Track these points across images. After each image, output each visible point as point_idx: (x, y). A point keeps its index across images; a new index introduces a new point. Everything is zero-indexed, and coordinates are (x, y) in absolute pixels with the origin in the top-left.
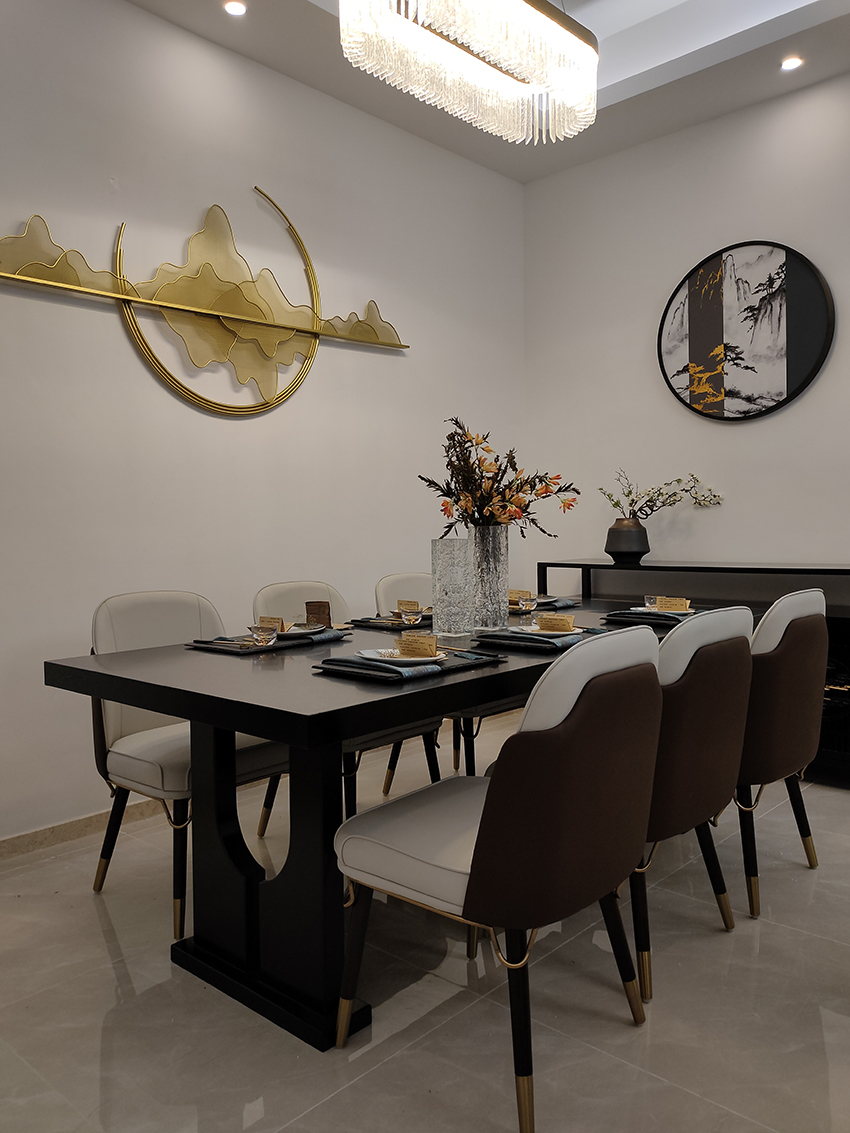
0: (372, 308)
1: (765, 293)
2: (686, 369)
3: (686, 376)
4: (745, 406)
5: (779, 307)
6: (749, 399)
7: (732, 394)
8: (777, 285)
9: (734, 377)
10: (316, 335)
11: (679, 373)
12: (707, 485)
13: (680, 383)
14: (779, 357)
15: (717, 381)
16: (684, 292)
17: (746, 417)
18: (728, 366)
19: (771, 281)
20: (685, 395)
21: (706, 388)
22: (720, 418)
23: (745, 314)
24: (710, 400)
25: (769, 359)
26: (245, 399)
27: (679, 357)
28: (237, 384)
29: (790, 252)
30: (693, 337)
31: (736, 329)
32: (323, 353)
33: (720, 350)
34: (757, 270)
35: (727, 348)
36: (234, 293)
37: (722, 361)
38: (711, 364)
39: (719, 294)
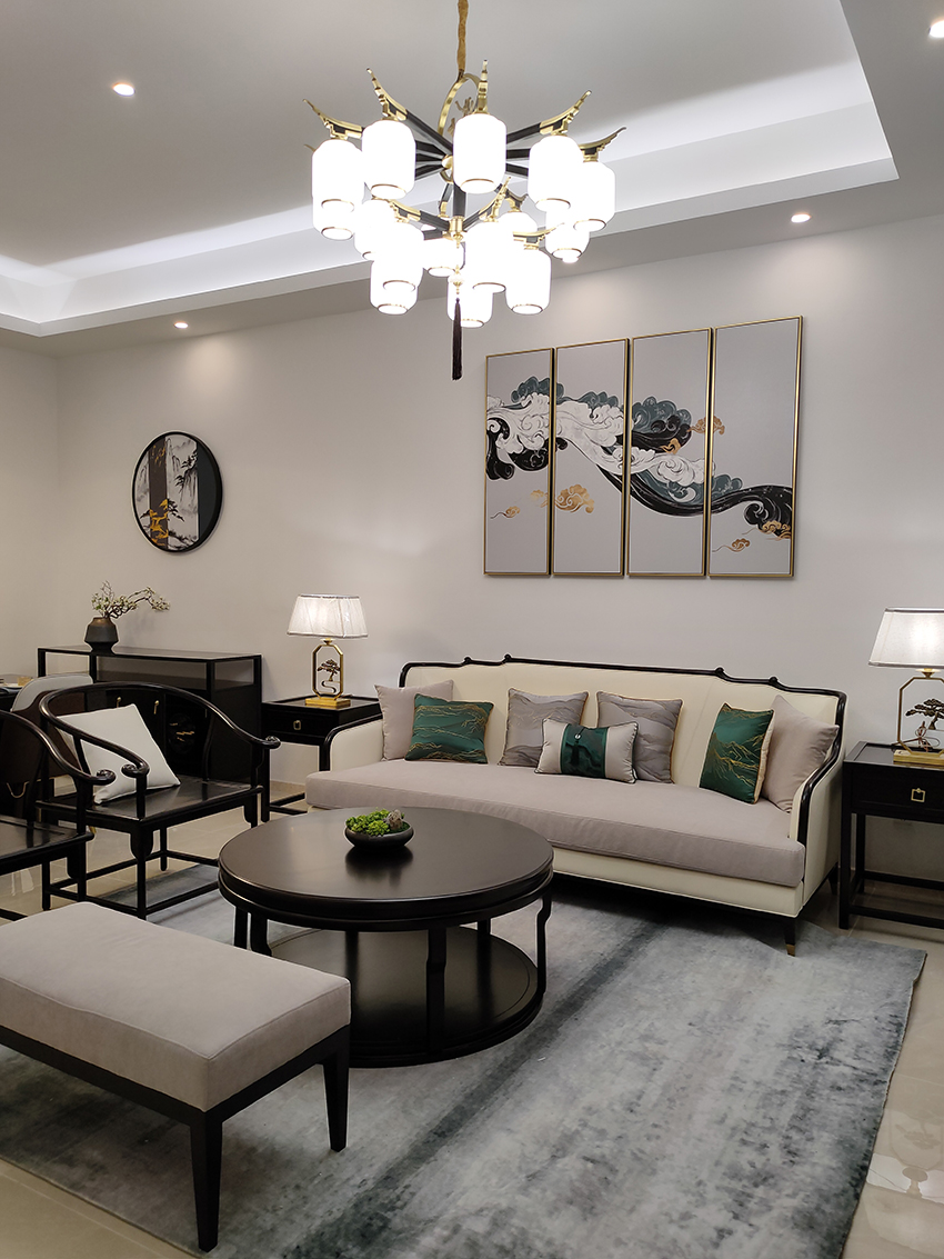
1: (186, 468)
2: (148, 513)
3: (148, 517)
4: (179, 543)
5: (194, 478)
6: (180, 539)
7: (172, 534)
8: (193, 463)
9: (173, 524)
11: (144, 515)
13: (145, 521)
14: (194, 513)
15: (164, 523)
16: (146, 460)
17: (179, 551)
18: (169, 514)
19: (190, 461)
20: (148, 531)
21: (158, 528)
22: (166, 549)
23: (177, 481)
24: (160, 536)
25: (190, 513)
27: (144, 506)
29: (199, 443)
30: (152, 491)
31: (174, 492)
33: (165, 502)
34: (180, 455)
35: (169, 502)
37: (166, 510)
38: (161, 512)
39: (164, 465)
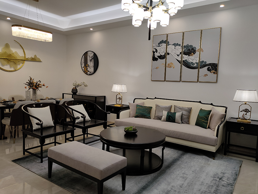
0: (35, 56)
1: (92, 58)
2: (84, 67)
4: (90, 73)
5: (93, 60)
6: (90, 72)
7: (88, 71)
9: (89, 69)
10: (25, 60)
12: (86, 83)
13: (83, 69)
15: (87, 69)
17: (90, 75)
18: (88, 67)
20: (84, 71)
21: (86, 70)
22: (87, 74)
23: (90, 61)
24: (86, 72)
25: (92, 67)
26: (12, 69)
27: (83, 65)
28: (11, 67)
29: (94, 53)
30: (85, 62)
31: (89, 63)
32: (26, 62)
34: (90, 55)
35: (88, 65)
36: (10, 55)
38: (86, 67)
39: (87, 57)
